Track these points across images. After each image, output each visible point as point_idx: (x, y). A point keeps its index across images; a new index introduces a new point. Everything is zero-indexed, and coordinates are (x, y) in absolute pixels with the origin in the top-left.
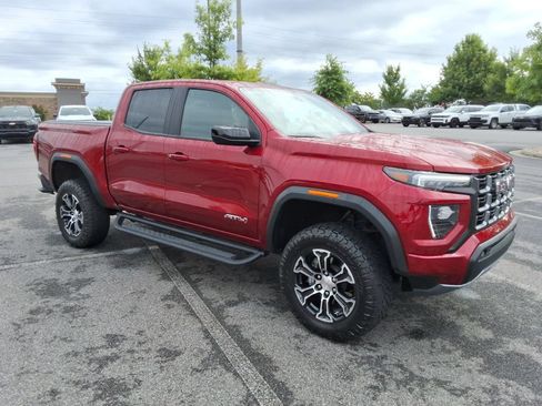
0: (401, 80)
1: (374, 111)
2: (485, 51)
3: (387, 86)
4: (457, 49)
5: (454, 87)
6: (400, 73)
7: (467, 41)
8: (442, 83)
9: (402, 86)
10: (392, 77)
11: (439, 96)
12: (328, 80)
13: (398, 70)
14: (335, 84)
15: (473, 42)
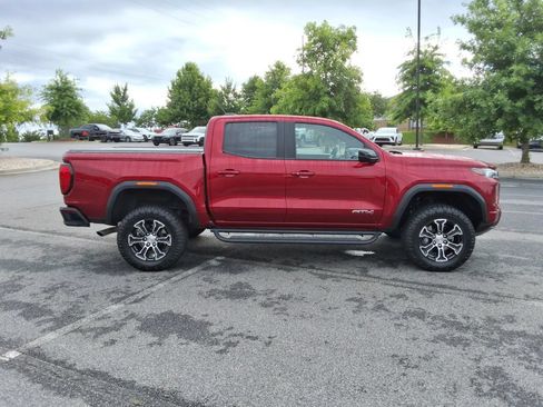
0: (129, 100)
1: (113, 130)
2: (203, 79)
3: (116, 105)
4: (179, 74)
5: (181, 109)
6: (127, 92)
7: (187, 68)
8: (169, 105)
9: (132, 106)
10: (119, 96)
11: (168, 117)
12: (61, 97)
13: (125, 90)
14: (70, 102)
15: (191, 69)
